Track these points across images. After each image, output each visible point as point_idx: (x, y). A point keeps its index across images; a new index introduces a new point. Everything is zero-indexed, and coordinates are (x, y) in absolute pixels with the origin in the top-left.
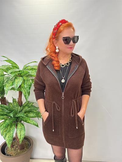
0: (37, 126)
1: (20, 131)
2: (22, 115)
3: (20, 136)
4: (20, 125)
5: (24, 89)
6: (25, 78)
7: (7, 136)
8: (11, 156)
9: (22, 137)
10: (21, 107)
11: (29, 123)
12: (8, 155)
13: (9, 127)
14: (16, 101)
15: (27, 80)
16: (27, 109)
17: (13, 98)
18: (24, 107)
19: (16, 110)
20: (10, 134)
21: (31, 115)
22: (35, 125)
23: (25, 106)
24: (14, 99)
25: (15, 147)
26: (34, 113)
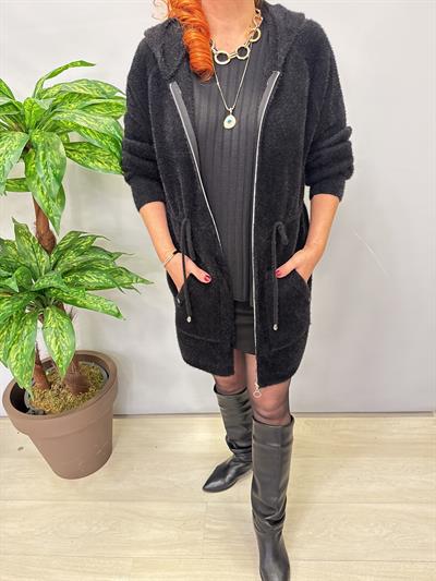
0: (118, 315)
1: (58, 338)
2: (54, 283)
3: (60, 352)
4: (53, 315)
5: (38, 183)
6: (36, 136)
7: (13, 356)
8: (44, 414)
9: (67, 355)
10: (49, 253)
11: (84, 306)
12: (35, 413)
13: (14, 325)
14: (28, 234)
15: (47, 146)
16: (73, 259)
17: (14, 221)
18: (62, 254)
19: (34, 265)
20: (22, 350)
21: (90, 281)
22: (110, 313)
23: (66, 249)
24: (18, 228)
25: (55, 387)
26: (102, 272)
